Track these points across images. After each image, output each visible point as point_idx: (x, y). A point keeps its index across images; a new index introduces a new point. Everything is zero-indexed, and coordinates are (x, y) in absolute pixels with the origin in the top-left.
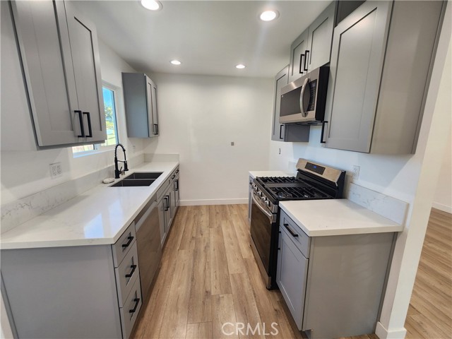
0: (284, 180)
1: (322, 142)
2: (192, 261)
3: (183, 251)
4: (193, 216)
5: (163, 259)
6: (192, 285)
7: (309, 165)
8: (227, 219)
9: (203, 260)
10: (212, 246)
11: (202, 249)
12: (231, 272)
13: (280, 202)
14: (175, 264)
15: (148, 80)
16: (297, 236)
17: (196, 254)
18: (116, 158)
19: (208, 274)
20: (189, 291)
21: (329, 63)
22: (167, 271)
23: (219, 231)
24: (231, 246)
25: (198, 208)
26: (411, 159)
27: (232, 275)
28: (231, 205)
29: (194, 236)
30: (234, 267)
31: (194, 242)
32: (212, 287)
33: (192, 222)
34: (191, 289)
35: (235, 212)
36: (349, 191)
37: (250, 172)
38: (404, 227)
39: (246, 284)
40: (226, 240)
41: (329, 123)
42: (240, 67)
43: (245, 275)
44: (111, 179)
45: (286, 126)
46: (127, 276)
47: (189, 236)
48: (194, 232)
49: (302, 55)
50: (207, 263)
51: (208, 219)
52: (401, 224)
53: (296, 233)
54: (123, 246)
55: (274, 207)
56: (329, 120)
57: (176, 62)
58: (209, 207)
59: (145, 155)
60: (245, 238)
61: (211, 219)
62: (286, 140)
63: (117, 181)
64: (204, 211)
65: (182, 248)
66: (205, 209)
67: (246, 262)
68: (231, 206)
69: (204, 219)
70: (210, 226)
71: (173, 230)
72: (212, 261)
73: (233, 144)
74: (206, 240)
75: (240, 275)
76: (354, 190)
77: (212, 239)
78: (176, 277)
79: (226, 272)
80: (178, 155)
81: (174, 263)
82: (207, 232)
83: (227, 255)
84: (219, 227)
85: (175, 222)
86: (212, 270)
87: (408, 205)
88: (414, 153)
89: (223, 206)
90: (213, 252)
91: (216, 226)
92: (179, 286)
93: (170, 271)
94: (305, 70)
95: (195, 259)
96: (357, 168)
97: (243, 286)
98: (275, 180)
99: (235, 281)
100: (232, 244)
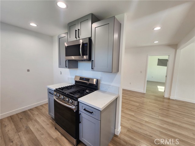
1: (92, 69)
7: (81, 78)
8: (31, 120)
13: (78, 99)
16: (92, 112)
21: (91, 37)
24: (43, 136)
35: (36, 113)
36: (99, 86)
37: (48, 86)
41: (94, 61)
42: (33, 25)
45: (68, 61)
49: (76, 30)
53: (91, 111)
55: (76, 103)
56: (94, 60)
58: (11, 118)
64: (7, 123)
66: (6, 120)
67: (57, 140)
68: (31, 110)
69: (9, 128)
70: (18, 130)
73: (28, 71)
74: (18, 143)
76: (101, 86)
77: (24, 140)
82: (17, 137)
84: (27, 128)
87: (119, 87)
91: (23, 129)
94: (78, 37)
100: (43, 134)
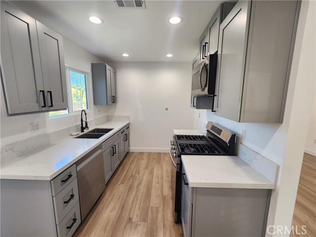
0: (195, 138)
1: (213, 111)
2: (126, 194)
3: (122, 185)
4: (136, 160)
5: (107, 190)
6: (121, 212)
7: (213, 128)
8: (160, 164)
9: (134, 194)
10: (143, 183)
11: (136, 185)
12: (151, 205)
13: (183, 156)
14: (114, 195)
15: (108, 67)
16: (187, 184)
17: (130, 188)
18: (82, 119)
19: (134, 205)
20: (118, 216)
21: (217, 51)
22: (107, 199)
23: (151, 173)
24: (157, 185)
25: (141, 154)
26: (280, 128)
27: (152, 207)
28: (165, 153)
29: (133, 174)
30: (155, 201)
31: (132, 179)
32: (135, 215)
33: (135, 164)
34: (120, 215)
36: (239, 150)
38: (276, 186)
39: (160, 216)
40: (154, 180)
41: (217, 97)
42: (170, 55)
43: (161, 209)
44: (77, 133)
45: (197, 98)
46: (65, 202)
47: (129, 175)
48: (134, 172)
49: (204, 46)
50: (136, 195)
51: (146, 162)
52: (273, 182)
54: (62, 181)
55: (178, 160)
56: (217, 95)
57: (125, 55)
58: (149, 154)
59: (107, 116)
60: (169, 179)
61: (148, 162)
62: (198, 108)
63: (81, 134)
64: (145, 157)
65: (122, 183)
66: (146, 155)
67: (165, 198)
69: (144, 162)
70: (146, 168)
71: (120, 169)
72: (140, 194)
73: (167, 109)
74: (141, 178)
75: (157, 208)
76: (242, 150)
77: (145, 178)
78: (112, 204)
79: (148, 205)
80: (129, 117)
81: (114, 193)
82: (143, 172)
83: (152, 191)
84: (153, 169)
85: (123, 163)
86: (138, 202)
87: (278, 167)
88: (282, 123)
89: (160, 153)
90: (142, 189)
91: (150, 169)
92: (112, 212)
93: (110, 199)
94: (205, 57)
95: (128, 192)
96: (244, 132)
97: (157, 217)
98: (188, 137)
99: (152, 212)
100: (158, 183)
